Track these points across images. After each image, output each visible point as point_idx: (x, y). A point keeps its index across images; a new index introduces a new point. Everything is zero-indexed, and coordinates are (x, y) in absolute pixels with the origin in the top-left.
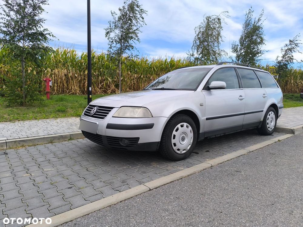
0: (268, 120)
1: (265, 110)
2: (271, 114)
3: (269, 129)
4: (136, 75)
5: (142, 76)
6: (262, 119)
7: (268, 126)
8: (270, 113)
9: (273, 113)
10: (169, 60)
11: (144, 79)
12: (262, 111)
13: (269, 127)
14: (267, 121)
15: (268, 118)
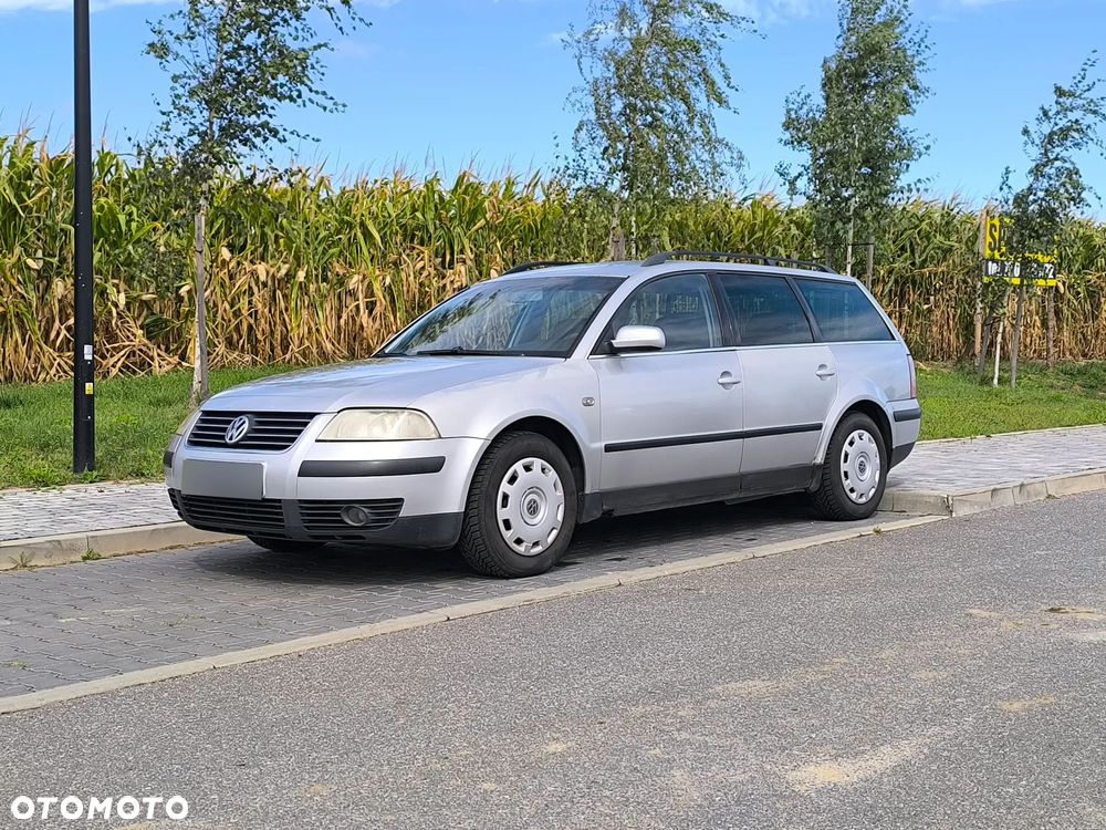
0: (845, 461)
1: (830, 422)
2: (857, 438)
3: (853, 496)
4: (261, 269)
5: (301, 275)
6: (820, 459)
7: (847, 484)
8: (855, 434)
9: (866, 435)
10: (446, 186)
11: (312, 288)
12: (819, 427)
13: (852, 490)
14: (844, 467)
15: (846, 455)
